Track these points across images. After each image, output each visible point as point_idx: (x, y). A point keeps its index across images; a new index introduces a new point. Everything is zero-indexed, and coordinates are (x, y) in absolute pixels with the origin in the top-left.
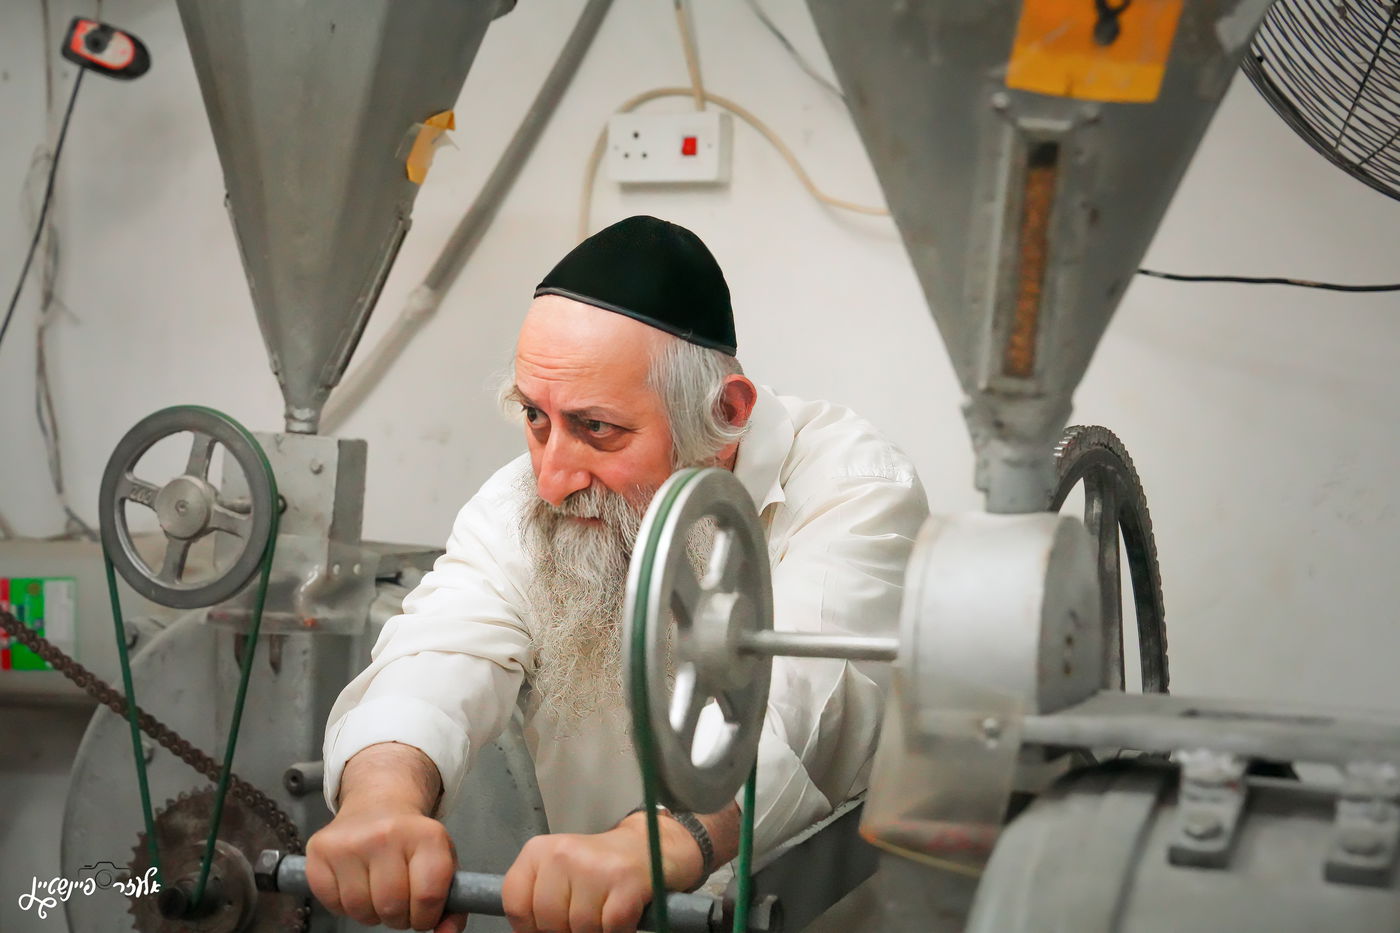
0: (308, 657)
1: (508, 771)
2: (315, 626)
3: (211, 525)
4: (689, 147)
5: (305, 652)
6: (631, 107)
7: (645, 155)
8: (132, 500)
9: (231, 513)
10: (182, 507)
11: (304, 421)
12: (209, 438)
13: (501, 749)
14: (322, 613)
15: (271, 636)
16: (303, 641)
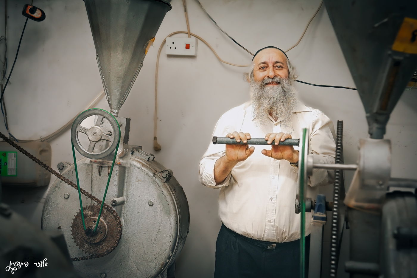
0: (118, 172)
1: (167, 201)
2: (120, 164)
3: (102, 138)
4: (188, 47)
5: (117, 171)
6: (171, 36)
7: (175, 48)
8: (80, 132)
9: (108, 136)
10: (95, 134)
11: (116, 113)
12: (103, 117)
13: (165, 195)
14: (121, 161)
15: (108, 167)
16: (116, 168)
